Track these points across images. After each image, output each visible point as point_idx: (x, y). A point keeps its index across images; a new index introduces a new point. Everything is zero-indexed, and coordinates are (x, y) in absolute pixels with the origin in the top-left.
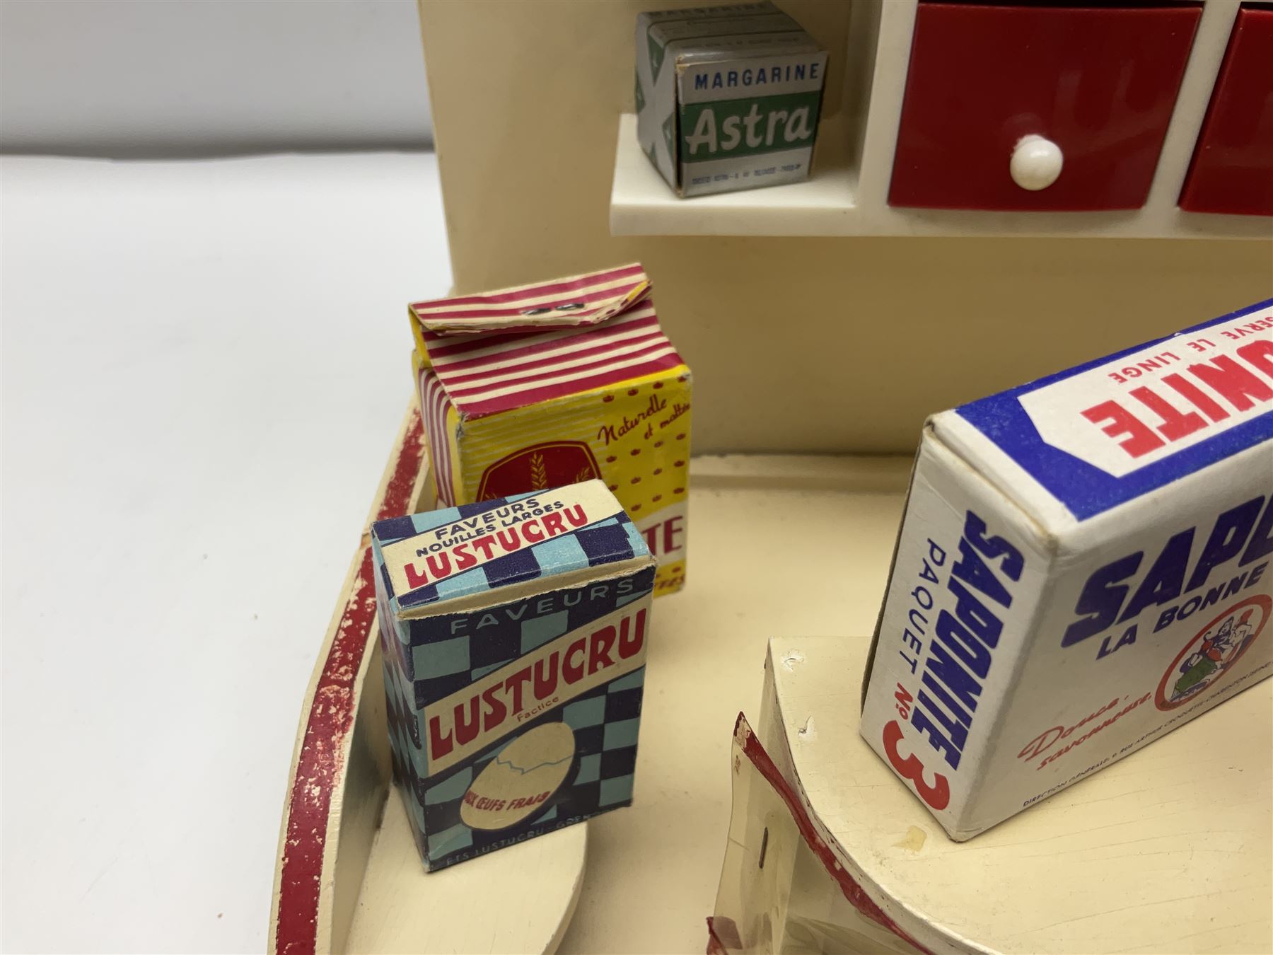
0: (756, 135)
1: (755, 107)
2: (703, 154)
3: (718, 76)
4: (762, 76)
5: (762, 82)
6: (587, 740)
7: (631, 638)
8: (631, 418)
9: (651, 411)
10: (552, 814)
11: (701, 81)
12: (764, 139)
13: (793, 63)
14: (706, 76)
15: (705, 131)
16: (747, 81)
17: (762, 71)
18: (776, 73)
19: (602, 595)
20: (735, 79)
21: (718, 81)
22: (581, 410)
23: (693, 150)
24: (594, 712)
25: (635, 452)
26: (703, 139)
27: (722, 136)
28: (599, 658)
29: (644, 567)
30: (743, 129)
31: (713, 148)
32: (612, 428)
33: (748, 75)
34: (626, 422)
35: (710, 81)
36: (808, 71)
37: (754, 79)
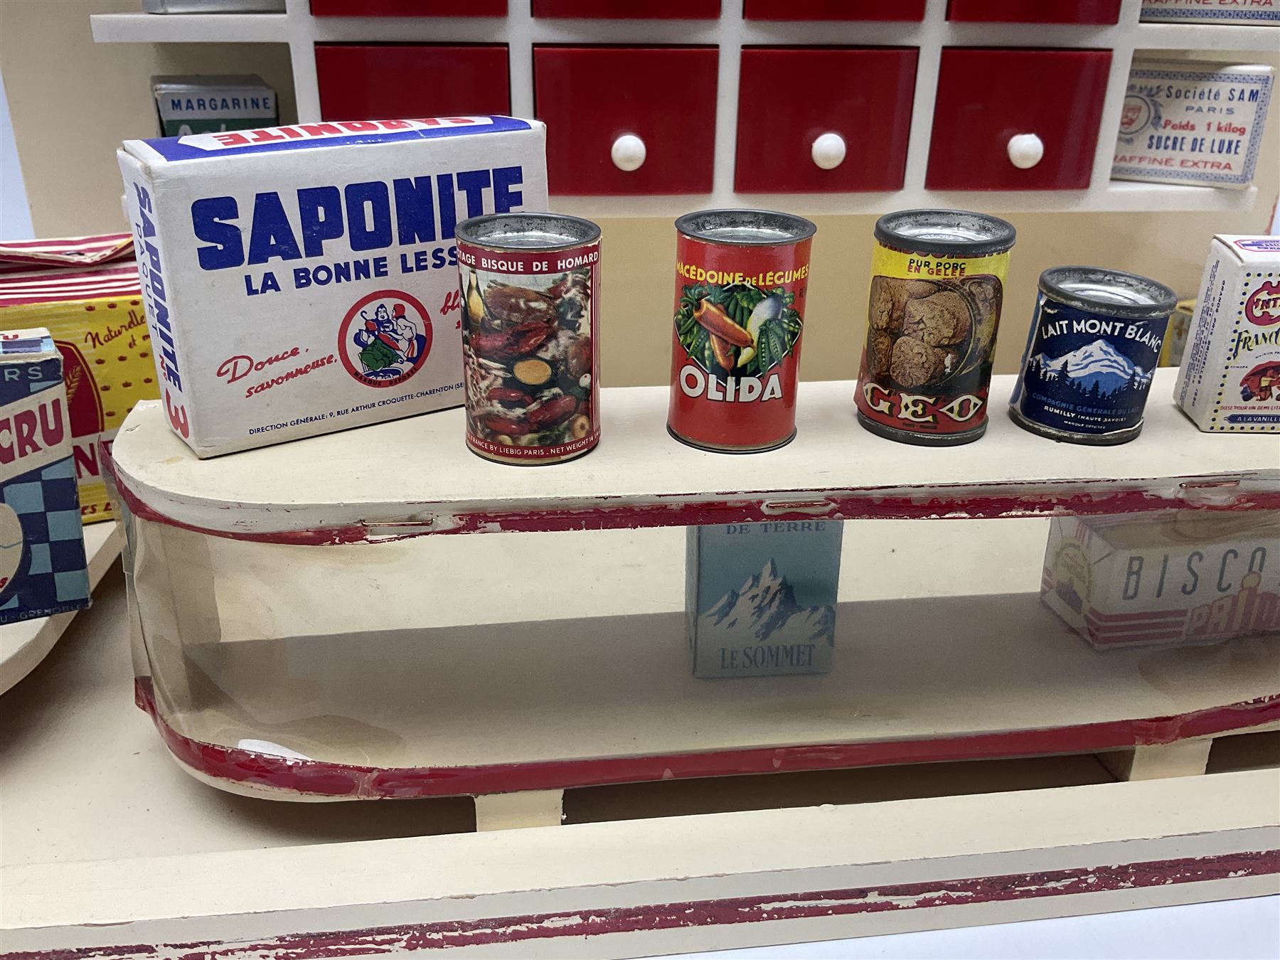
3: (189, 101)
4: (224, 104)
5: (225, 108)
6: (33, 527)
7: (52, 426)
8: (115, 328)
9: (131, 324)
10: (13, 603)
11: (176, 105)
13: (248, 96)
14: (179, 101)
16: (214, 106)
17: (224, 100)
18: (236, 102)
19: (15, 377)
20: (204, 105)
21: (190, 105)
22: (66, 315)
24: (33, 497)
25: (122, 359)
28: (26, 442)
29: (49, 358)
32: (97, 334)
33: (213, 102)
34: (110, 331)
35: (184, 105)
36: (261, 103)
37: (219, 106)
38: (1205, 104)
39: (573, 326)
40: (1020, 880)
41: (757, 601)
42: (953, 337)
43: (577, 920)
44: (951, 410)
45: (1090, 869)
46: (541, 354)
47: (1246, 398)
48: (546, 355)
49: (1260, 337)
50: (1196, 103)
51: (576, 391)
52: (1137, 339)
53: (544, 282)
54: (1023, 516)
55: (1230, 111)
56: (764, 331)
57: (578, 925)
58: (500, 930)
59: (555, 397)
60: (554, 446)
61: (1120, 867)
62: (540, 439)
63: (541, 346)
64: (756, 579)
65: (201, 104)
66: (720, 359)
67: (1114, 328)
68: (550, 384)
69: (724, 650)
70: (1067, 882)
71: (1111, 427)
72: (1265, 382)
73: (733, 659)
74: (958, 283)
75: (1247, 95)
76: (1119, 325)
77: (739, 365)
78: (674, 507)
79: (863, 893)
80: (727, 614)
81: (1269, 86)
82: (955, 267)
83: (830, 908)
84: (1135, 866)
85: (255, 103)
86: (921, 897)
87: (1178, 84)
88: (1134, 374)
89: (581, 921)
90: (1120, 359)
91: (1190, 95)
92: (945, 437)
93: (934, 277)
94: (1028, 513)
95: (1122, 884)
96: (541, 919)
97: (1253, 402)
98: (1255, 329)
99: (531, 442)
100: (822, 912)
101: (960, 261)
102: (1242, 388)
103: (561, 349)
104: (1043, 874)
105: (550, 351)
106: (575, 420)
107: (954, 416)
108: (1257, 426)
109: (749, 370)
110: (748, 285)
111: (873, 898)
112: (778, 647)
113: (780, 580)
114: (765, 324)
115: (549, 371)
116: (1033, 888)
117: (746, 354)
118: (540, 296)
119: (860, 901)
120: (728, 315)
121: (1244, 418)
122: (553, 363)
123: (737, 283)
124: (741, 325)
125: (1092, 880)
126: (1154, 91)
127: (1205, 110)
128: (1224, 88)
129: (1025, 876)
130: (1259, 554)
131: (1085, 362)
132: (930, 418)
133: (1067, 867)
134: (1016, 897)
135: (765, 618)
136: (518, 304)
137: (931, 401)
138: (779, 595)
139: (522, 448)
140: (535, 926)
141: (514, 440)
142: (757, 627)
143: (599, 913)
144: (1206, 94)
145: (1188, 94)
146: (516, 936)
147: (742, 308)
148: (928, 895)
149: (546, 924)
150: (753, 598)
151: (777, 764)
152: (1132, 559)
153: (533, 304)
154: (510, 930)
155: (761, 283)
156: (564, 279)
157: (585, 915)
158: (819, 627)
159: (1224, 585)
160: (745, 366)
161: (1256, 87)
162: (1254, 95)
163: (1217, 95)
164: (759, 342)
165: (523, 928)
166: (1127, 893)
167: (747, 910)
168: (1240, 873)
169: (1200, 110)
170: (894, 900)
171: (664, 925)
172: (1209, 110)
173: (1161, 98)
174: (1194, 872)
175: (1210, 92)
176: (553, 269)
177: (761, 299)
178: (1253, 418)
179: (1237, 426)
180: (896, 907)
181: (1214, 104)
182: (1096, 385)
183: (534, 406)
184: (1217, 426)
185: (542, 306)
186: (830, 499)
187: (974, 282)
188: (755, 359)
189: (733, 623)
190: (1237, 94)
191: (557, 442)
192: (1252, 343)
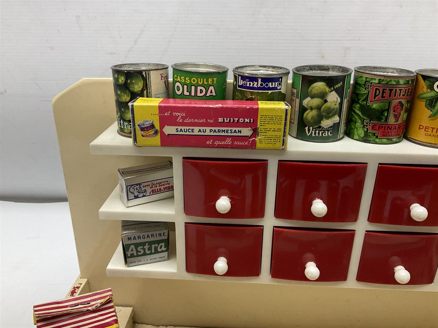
0: (149, 250)
1: (147, 244)
2: (132, 256)
4: (148, 236)
5: (148, 238)
11: (129, 239)
12: (151, 251)
13: (158, 233)
14: (131, 238)
15: (132, 250)
16: (144, 238)
18: (152, 235)
20: (140, 237)
23: (129, 255)
26: (132, 252)
27: (137, 251)
30: (144, 250)
31: (135, 254)
33: (144, 236)
36: (162, 235)
37: (146, 237)
65: (139, 237)
85: (160, 235)
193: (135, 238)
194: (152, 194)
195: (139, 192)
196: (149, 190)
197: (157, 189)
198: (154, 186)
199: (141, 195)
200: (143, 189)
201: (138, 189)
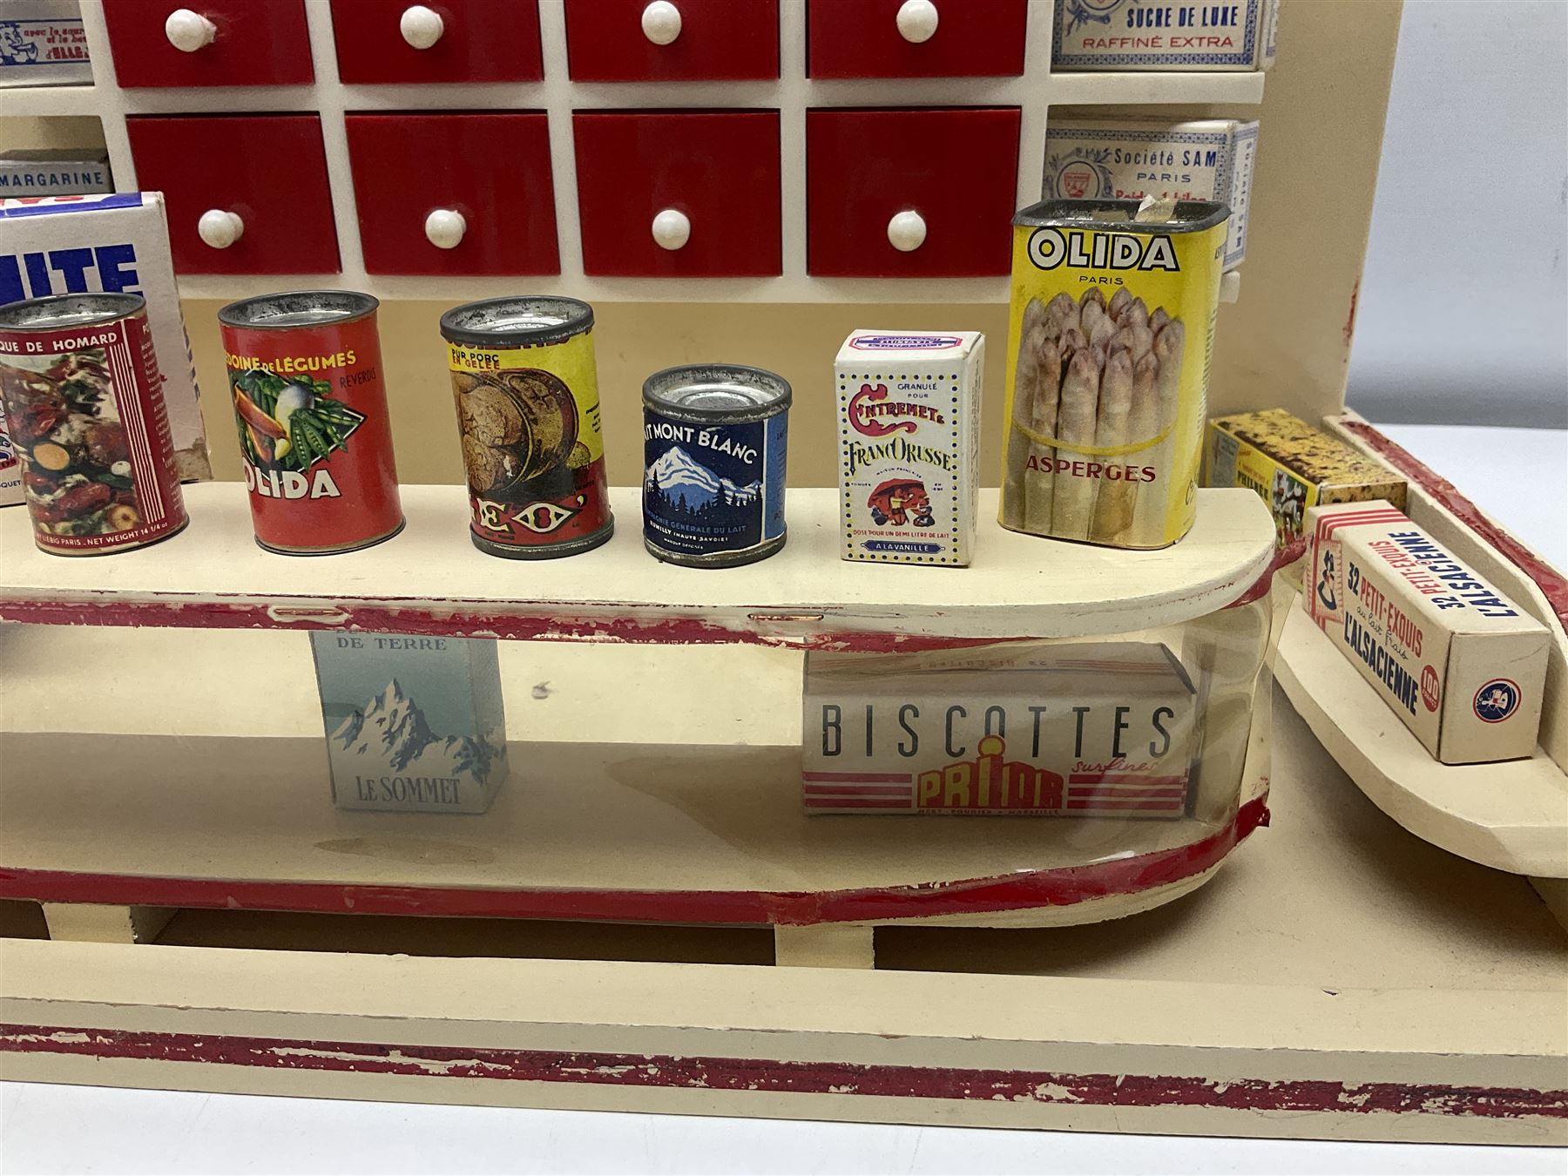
3: (16, 177)
4: (54, 180)
13: (78, 171)
14: (5, 177)
16: (42, 182)
17: (53, 176)
18: (65, 178)
20: (31, 180)
33: (41, 178)
35: (10, 181)
36: (93, 179)
37: (48, 182)
38: (1158, 170)
39: (87, 409)
40: (564, 1058)
41: (386, 726)
42: (506, 436)
43: (84, 1038)
44: (525, 518)
45: (648, 1057)
46: (54, 438)
47: (880, 521)
48: (62, 440)
49: (875, 450)
50: (1148, 169)
51: (107, 478)
52: (713, 446)
53: (43, 363)
54: (560, 640)
55: (1186, 178)
56: (295, 421)
57: (86, 1043)
58: (11, 1038)
59: (79, 484)
60: (91, 537)
61: (683, 1059)
62: (74, 528)
63: (52, 430)
64: (380, 701)
65: (28, 178)
66: (259, 451)
67: (685, 433)
68: (71, 470)
69: (358, 778)
70: (624, 1069)
71: (710, 547)
72: (896, 504)
73: (370, 788)
74: (496, 377)
75: (1203, 158)
76: (690, 431)
77: (277, 458)
78: (174, 607)
79: (383, 1050)
80: (355, 738)
81: (1228, 147)
82: (488, 359)
83: (352, 1063)
84: (704, 1061)
85: (86, 177)
86: (452, 1063)
87: (1127, 146)
88: (722, 488)
89: (88, 1040)
90: (699, 470)
91: (1141, 159)
92: (524, 549)
93: (471, 370)
94: (566, 636)
95: (692, 1081)
96: (49, 1031)
97: (888, 526)
98: (867, 441)
99: (66, 531)
100: (343, 1066)
101: (491, 353)
102: (871, 510)
103: (76, 433)
104: (591, 1056)
105: (64, 435)
106: (113, 510)
107: (531, 526)
108: (902, 556)
109: (288, 463)
110: (266, 371)
111: (395, 1058)
112: (418, 780)
113: (406, 703)
114: (294, 414)
115: (67, 456)
116: (583, 1071)
117: (281, 447)
118: (40, 378)
119: (382, 1059)
120: (254, 401)
121: (884, 546)
122: (68, 447)
123: (255, 368)
124: (269, 414)
125: (653, 1071)
126: (1103, 154)
127: (1159, 177)
128: (1177, 149)
129: (569, 1055)
130: (995, 716)
131: (668, 472)
132: (505, 527)
133: (620, 1051)
134: (565, 1080)
135: (399, 744)
136: (22, 387)
137: (502, 508)
138: (409, 721)
139: (60, 537)
140: (44, 1038)
141: (52, 528)
142: (391, 754)
143: (106, 1034)
144: (1158, 158)
145: (1138, 158)
146: (27, 1047)
147: (266, 396)
148: (460, 1063)
149: (54, 1037)
150: (381, 721)
151: (349, 903)
152: (826, 708)
153: (36, 386)
154: (20, 1038)
155: (279, 370)
156: (65, 361)
157: (92, 1033)
158: (460, 761)
159: (955, 749)
160: (282, 459)
161: (1213, 148)
162: (1211, 157)
163: (1170, 159)
164: (292, 433)
165: (32, 1038)
166: (698, 1094)
167: (260, 1052)
168: (844, 1089)
169: (1153, 177)
170: (423, 1064)
171: (174, 1057)
172: (1163, 178)
173: (1110, 164)
174: (782, 1080)
175: (1162, 155)
176: (48, 350)
177: (283, 387)
178: (894, 546)
179: (879, 555)
180: (426, 1072)
181: (1169, 170)
182: (682, 497)
183: (60, 493)
184: (856, 554)
185: (45, 388)
186: (341, 609)
187: (513, 377)
188: (292, 452)
189: (363, 749)
190: (1192, 157)
191: (93, 532)
192: (867, 456)
193: (17, 181)
194: (53, 59)
195: (15, 48)
196: (44, 47)
197: (70, 49)
198: (57, 38)
199: (22, 57)
200: (27, 40)
201: (12, 37)
